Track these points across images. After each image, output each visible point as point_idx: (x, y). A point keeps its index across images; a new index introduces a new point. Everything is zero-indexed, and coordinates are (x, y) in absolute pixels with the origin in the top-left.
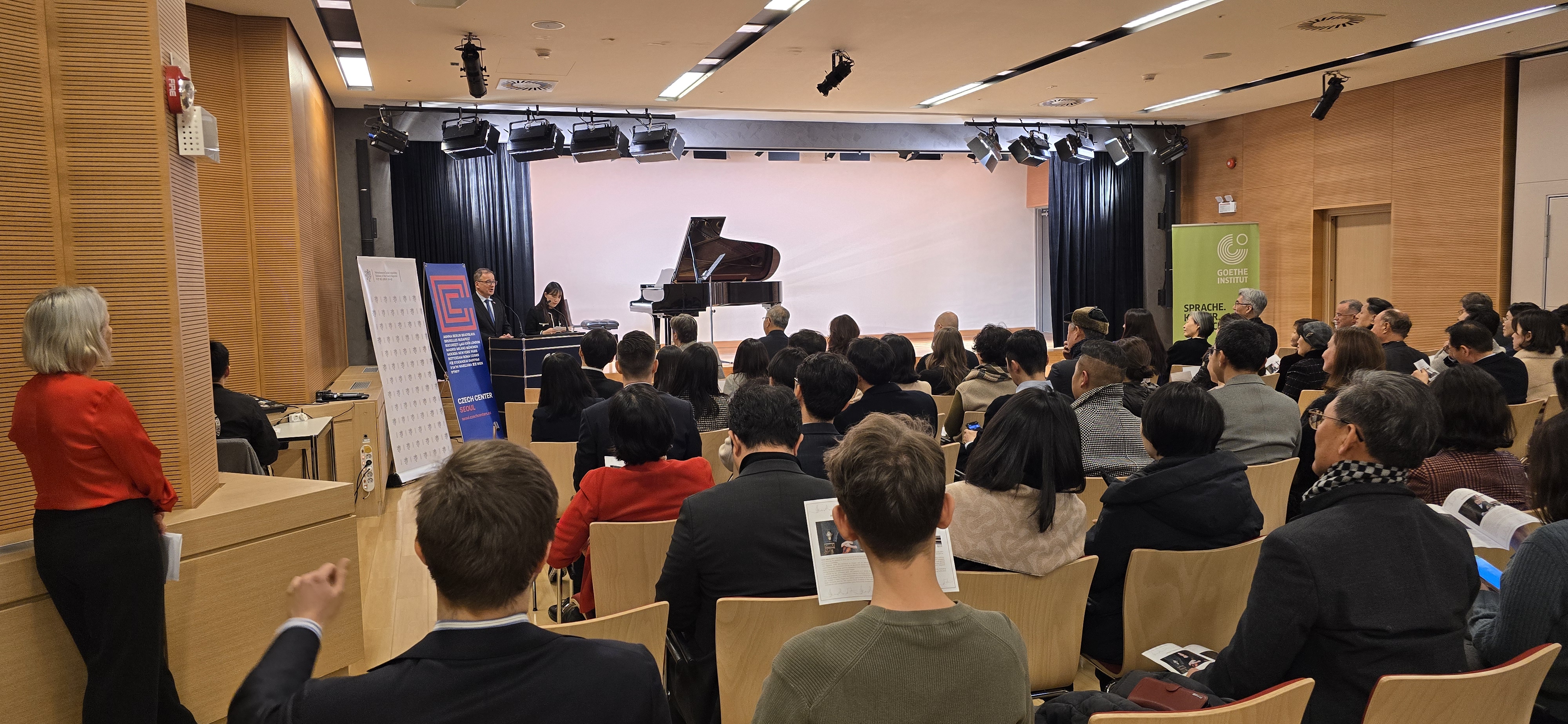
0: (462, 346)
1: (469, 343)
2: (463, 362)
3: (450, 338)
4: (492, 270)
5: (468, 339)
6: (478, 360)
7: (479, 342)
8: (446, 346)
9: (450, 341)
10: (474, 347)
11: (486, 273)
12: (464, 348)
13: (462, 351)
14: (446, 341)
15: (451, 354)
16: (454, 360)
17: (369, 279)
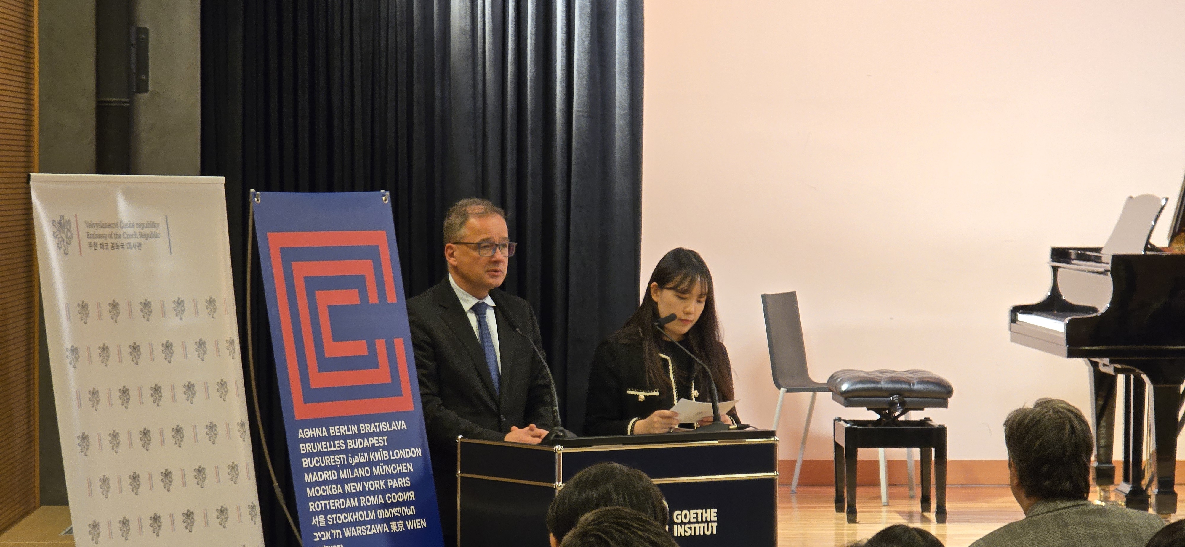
0: (360, 465)
1: (383, 455)
2: (357, 516)
3: (320, 439)
4: (502, 205)
5: (382, 441)
6: (411, 511)
7: (418, 452)
8: (306, 463)
9: (322, 446)
10: (401, 468)
11: (481, 215)
12: (363, 472)
13: (357, 480)
14: (304, 448)
15: (319, 491)
16: (326, 512)
17: (63, 245)
